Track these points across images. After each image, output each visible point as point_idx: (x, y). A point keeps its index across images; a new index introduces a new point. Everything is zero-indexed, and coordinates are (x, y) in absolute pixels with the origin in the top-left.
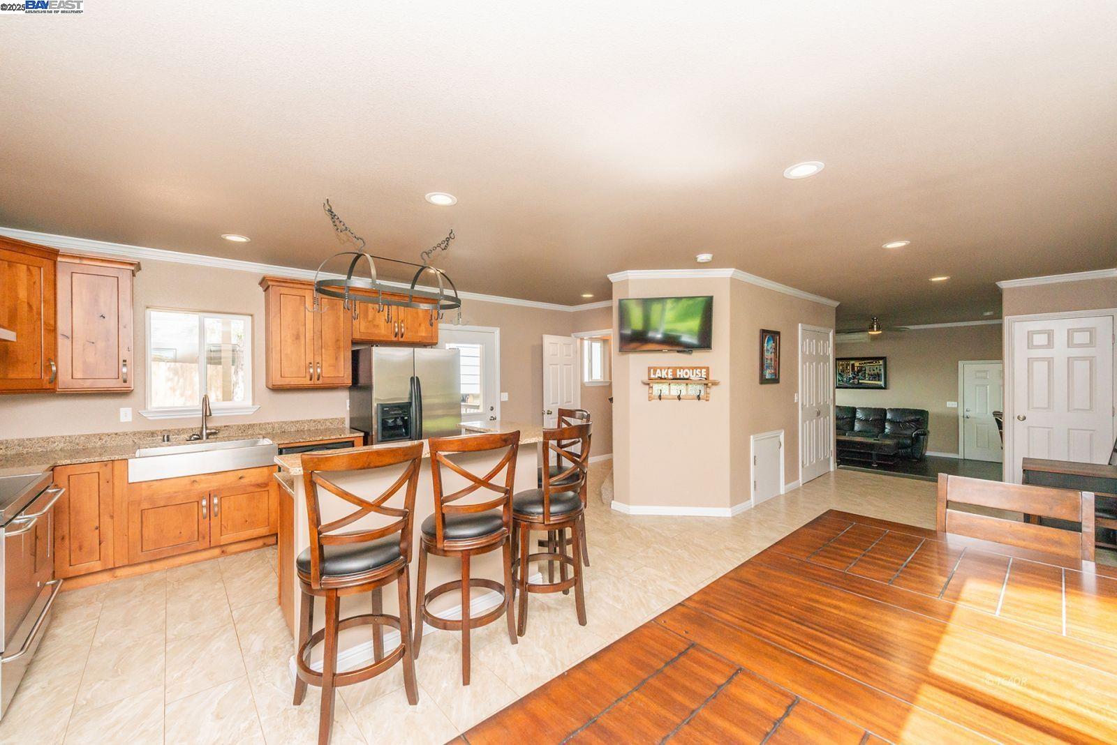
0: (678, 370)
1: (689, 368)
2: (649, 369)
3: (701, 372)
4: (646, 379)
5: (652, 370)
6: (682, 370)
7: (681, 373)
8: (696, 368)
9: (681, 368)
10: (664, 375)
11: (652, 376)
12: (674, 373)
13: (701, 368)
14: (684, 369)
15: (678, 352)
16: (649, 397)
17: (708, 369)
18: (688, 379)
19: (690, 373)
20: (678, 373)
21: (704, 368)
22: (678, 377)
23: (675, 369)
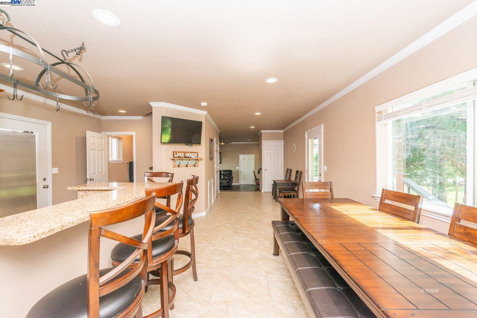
0: (186, 153)
1: (190, 153)
2: (174, 152)
3: (195, 154)
4: (172, 158)
5: (175, 153)
6: (188, 153)
7: (187, 155)
8: (193, 153)
9: (187, 152)
10: (180, 155)
11: (175, 156)
12: (185, 155)
13: (195, 153)
14: (188, 152)
15: (186, 145)
16: (174, 166)
17: (197, 153)
18: (190, 157)
19: (191, 154)
20: (186, 155)
21: (196, 152)
22: (186, 156)
23: (185, 153)
